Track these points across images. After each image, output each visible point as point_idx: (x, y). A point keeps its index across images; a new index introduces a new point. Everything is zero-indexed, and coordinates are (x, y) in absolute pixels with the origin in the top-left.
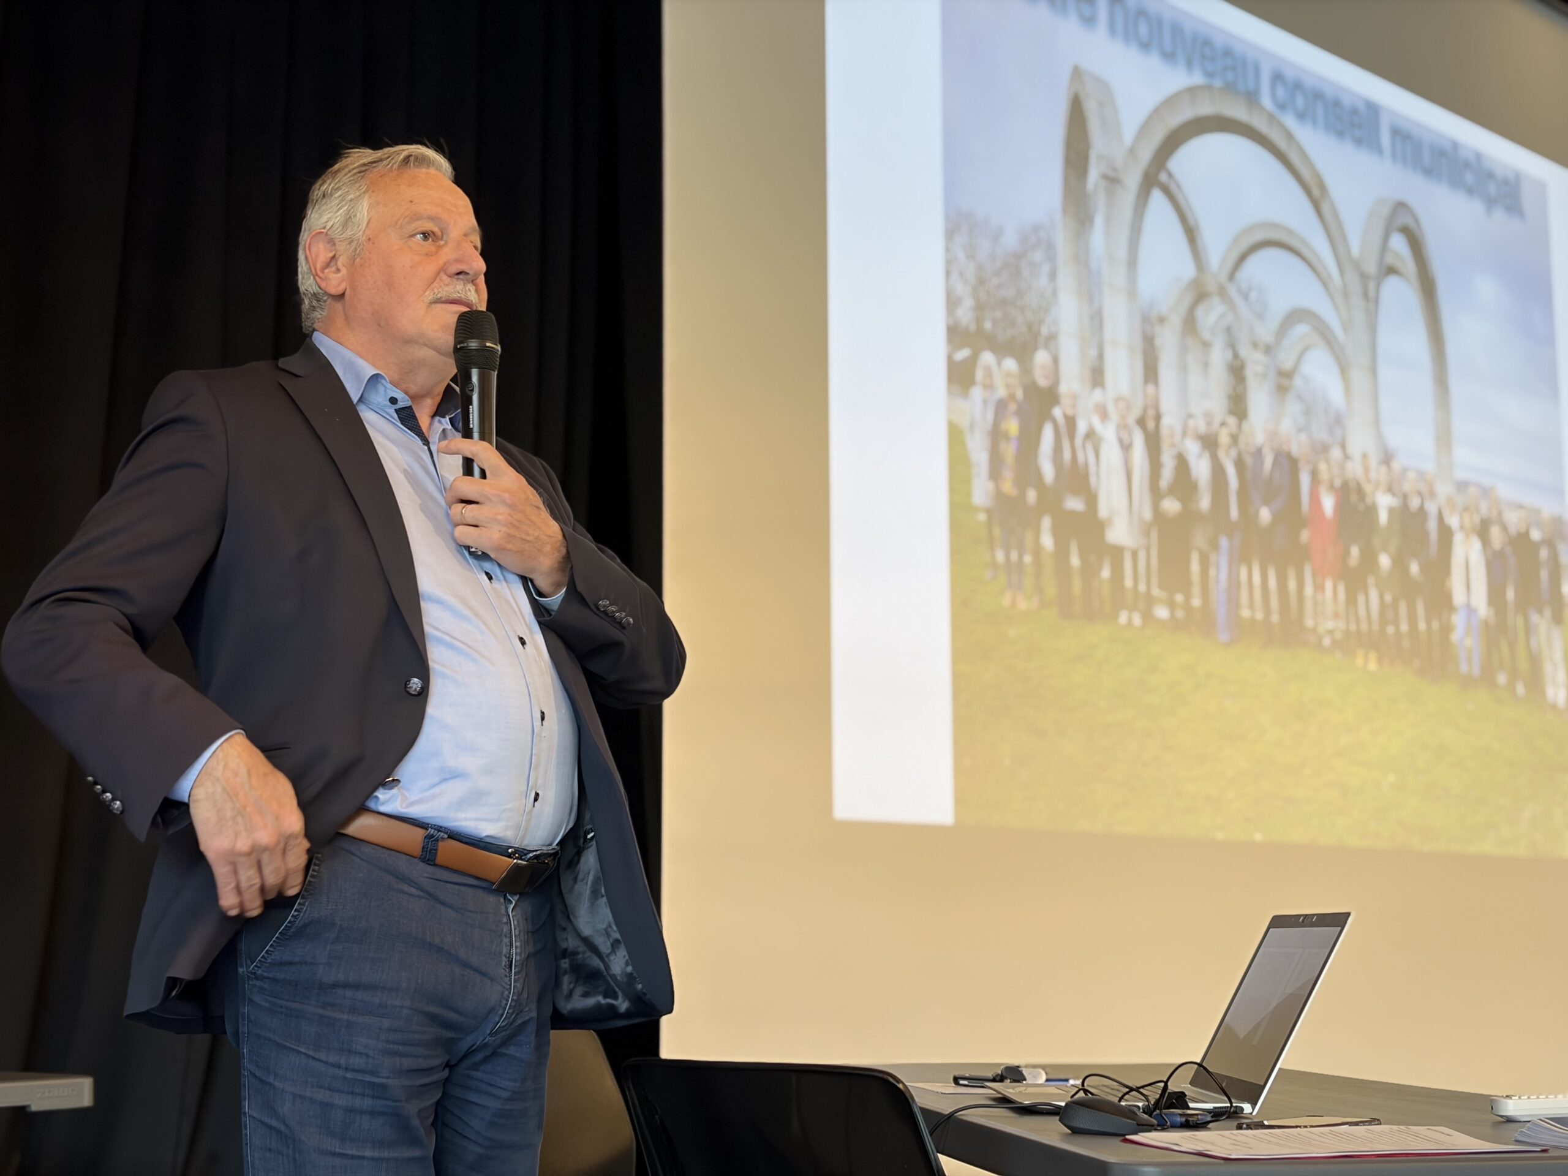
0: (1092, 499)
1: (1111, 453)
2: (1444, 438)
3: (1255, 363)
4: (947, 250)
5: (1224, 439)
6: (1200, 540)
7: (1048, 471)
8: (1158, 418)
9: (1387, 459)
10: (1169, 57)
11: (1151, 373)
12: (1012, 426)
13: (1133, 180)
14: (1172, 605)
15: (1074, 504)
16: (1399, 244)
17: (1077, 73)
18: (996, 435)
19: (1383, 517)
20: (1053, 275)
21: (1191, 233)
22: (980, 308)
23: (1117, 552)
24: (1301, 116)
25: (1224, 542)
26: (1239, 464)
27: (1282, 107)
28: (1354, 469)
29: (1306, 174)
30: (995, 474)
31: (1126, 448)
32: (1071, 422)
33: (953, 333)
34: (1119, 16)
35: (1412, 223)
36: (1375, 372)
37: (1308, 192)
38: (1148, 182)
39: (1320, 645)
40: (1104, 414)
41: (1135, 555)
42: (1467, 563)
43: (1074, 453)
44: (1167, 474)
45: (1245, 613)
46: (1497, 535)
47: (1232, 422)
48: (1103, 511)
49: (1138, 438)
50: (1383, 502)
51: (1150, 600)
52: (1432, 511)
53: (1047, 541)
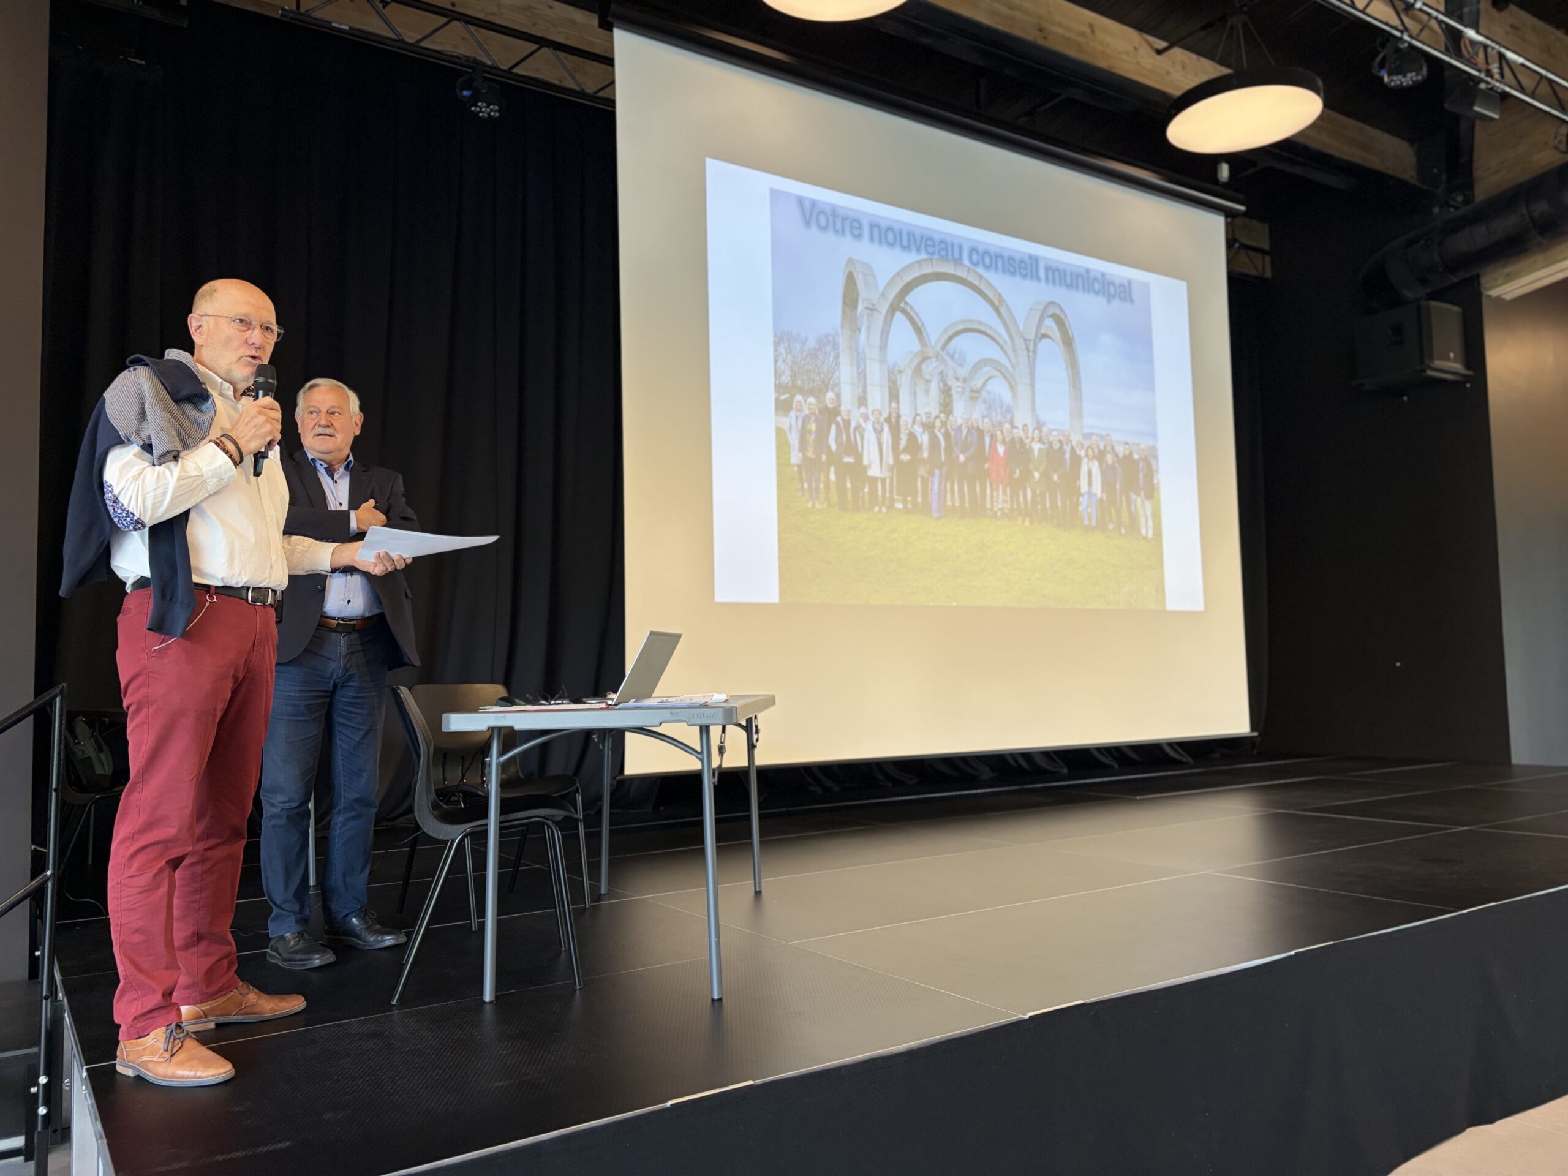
0: (859, 457)
1: (870, 436)
2: (1077, 413)
3: (956, 386)
4: (776, 350)
5: (938, 423)
6: (922, 471)
7: (833, 446)
8: (898, 417)
9: (1039, 426)
10: (906, 248)
11: (894, 395)
12: (813, 427)
13: (884, 308)
14: (905, 502)
15: (849, 459)
16: (1049, 323)
17: (850, 261)
18: (803, 433)
19: (1036, 453)
20: (837, 356)
21: (919, 330)
22: (794, 376)
23: (874, 480)
24: (987, 268)
25: (937, 472)
26: (947, 435)
27: (976, 264)
28: (1018, 433)
29: (991, 295)
30: (803, 447)
31: (879, 432)
32: (847, 423)
33: (779, 388)
34: (876, 232)
35: (1058, 312)
36: (1032, 386)
37: (992, 303)
38: (893, 309)
39: (995, 516)
40: (866, 418)
41: (883, 480)
42: (1090, 473)
43: (848, 436)
44: (903, 443)
45: (949, 503)
46: (1109, 458)
47: (942, 416)
48: (865, 462)
49: (886, 427)
50: (1036, 447)
51: (892, 501)
52: (1068, 449)
53: (833, 477)
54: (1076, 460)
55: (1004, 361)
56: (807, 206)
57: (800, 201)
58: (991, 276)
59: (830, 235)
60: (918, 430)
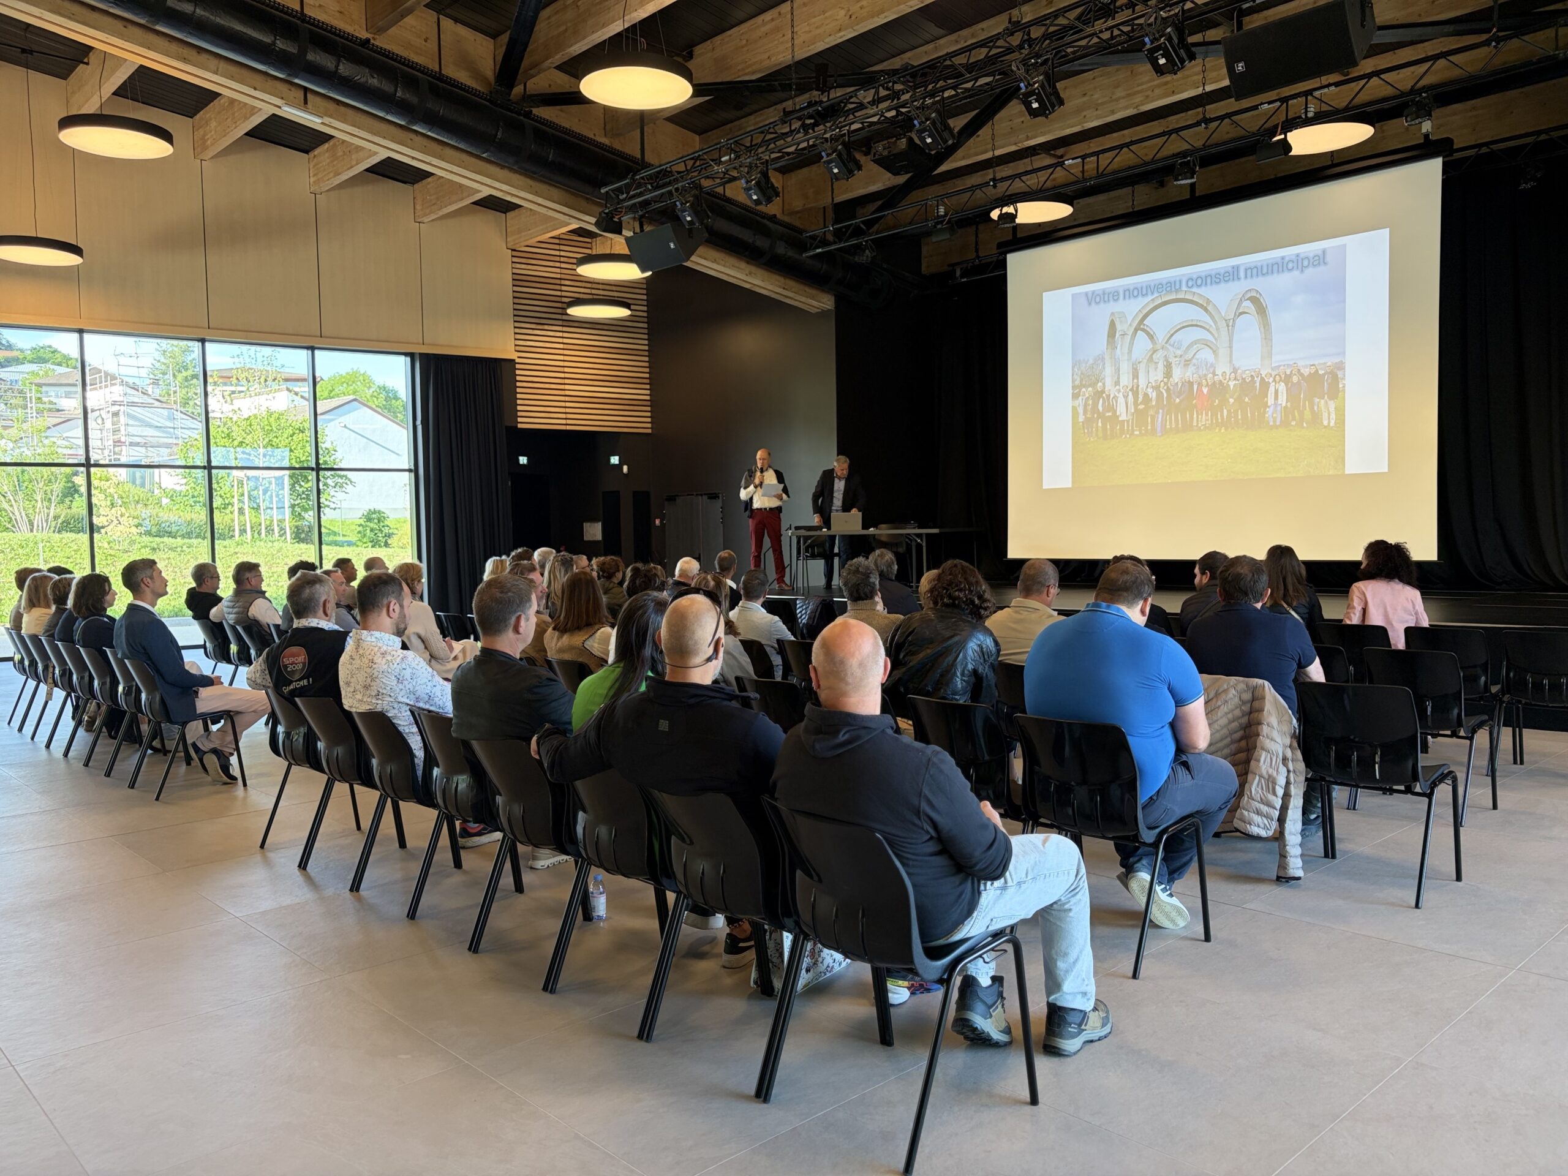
0: (1115, 412)
1: (1121, 400)
2: (1268, 355)
3: (1174, 361)
5: (1162, 385)
6: (1151, 412)
7: (1101, 409)
8: (1138, 386)
9: (1235, 371)
10: (1145, 295)
11: (1136, 376)
12: (1090, 402)
13: (1131, 332)
14: (1140, 431)
15: (1109, 414)
16: (1247, 304)
17: (1112, 314)
18: (1086, 406)
19: (1232, 387)
20: (1104, 364)
21: (1151, 337)
22: (1081, 380)
23: (1123, 422)
24: (1199, 286)
25: (1161, 411)
26: (1168, 390)
27: (1191, 287)
28: (1219, 378)
29: (1201, 301)
30: (1085, 413)
31: (1126, 397)
32: (1108, 396)
33: (1074, 388)
34: (1127, 293)
35: (1254, 294)
36: (1231, 347)
37: (1201, 306)
38: (1136, 330)
39: (1199, 429)
40: (1119, 391)
41: (1128, 421)
42: (1276, 392)
43: (1109, 403)
44: (1140, 400)
45: (1168, 427)
46: (1295, 379)
47: (1165, 380)
48: (1118, 413)
49: (1130, 393)
50: (1232, 384)
51: (1133, 431)
52: (1258, 380)
53: (1100, 424)
54: (1265, 385)
55: (1210, 337)
56: (1090, 295)
57: (1086, 294)
58: (1202, 291)
59: (1102, 305)
60: (1150, 390)
